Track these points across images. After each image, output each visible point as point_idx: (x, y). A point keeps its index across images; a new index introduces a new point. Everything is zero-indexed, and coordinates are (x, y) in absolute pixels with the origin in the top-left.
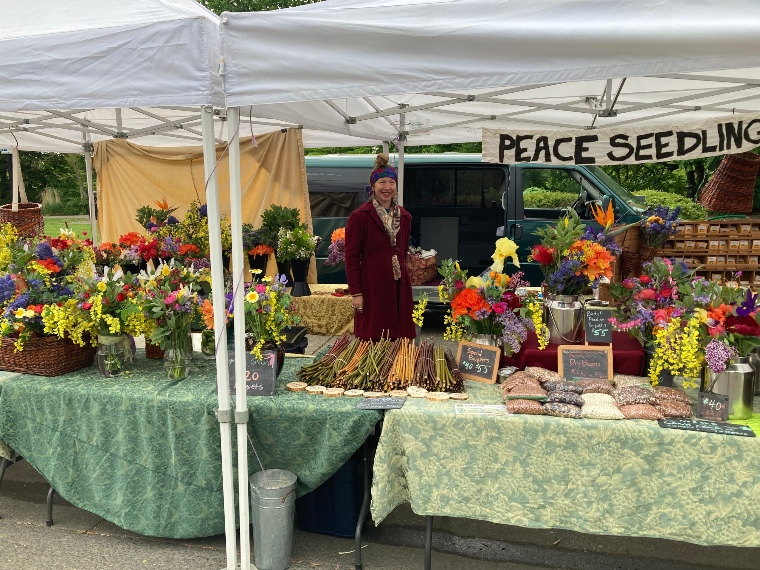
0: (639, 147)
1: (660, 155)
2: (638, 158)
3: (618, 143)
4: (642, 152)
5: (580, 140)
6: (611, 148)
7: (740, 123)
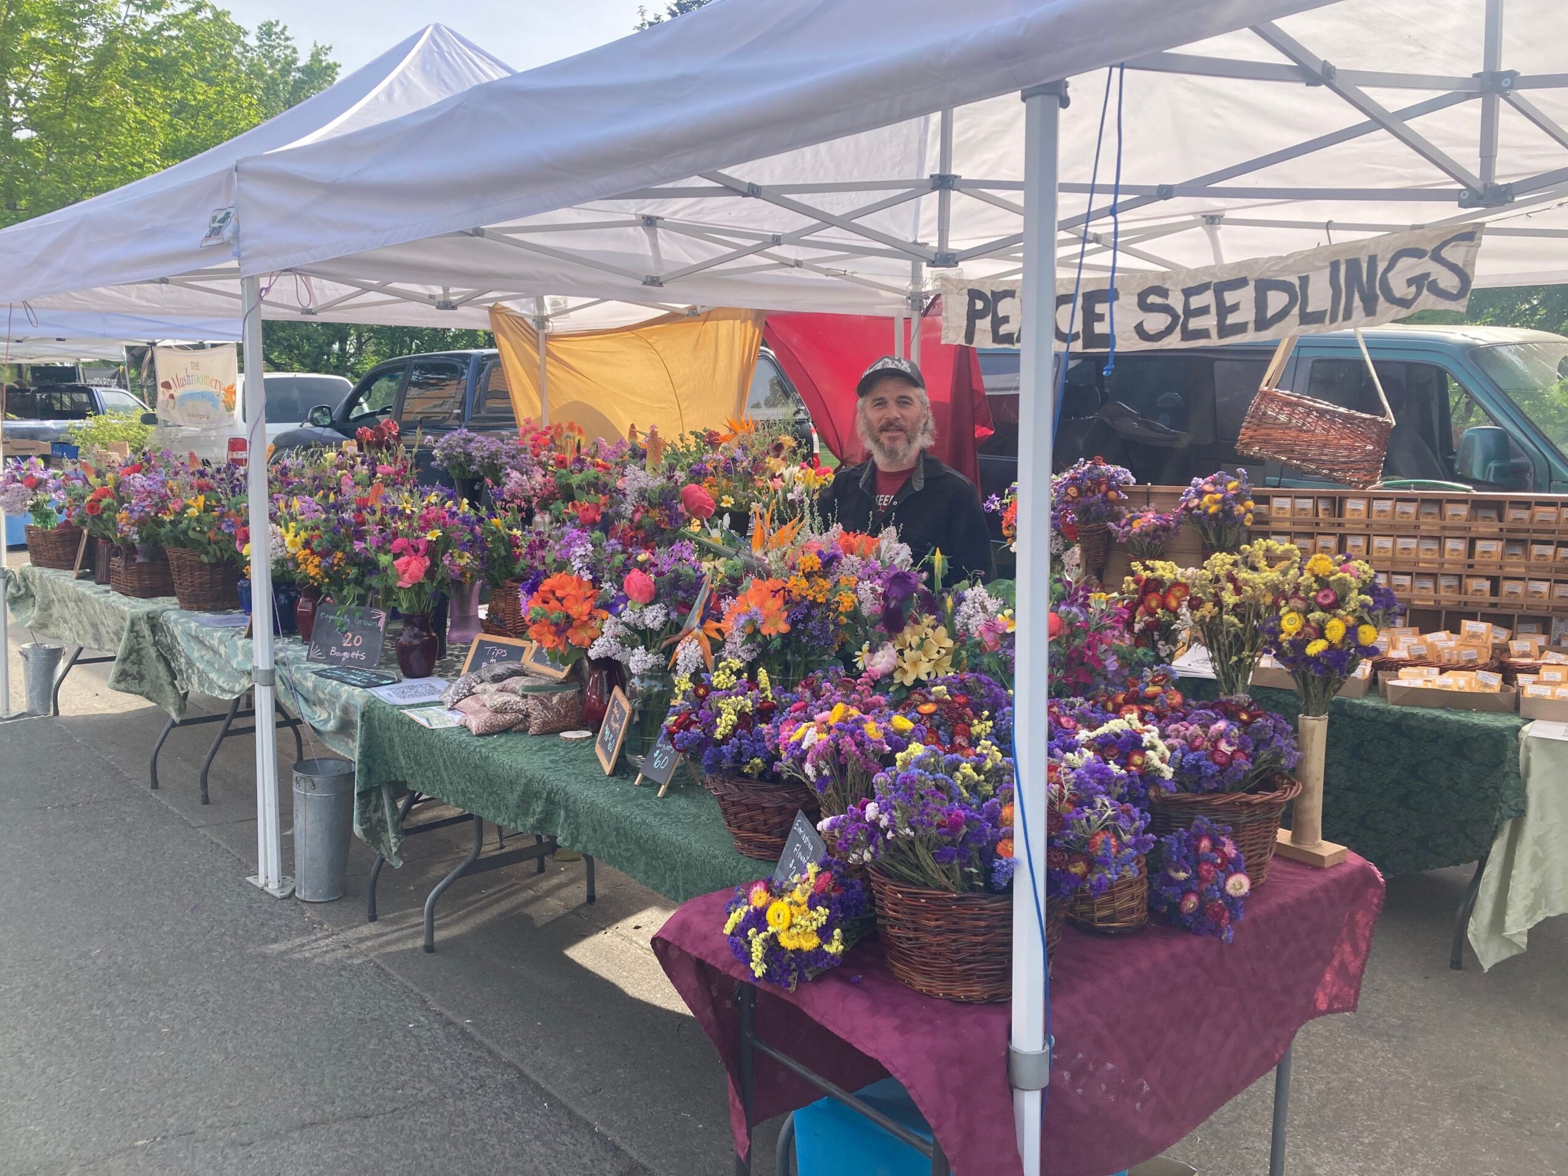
0: (1189, 313)
1: (1224, 330)
2: (1187, 335)
3: (1152, 304)
4: (1194, 324)
5: (1092, 298)
6: (1140, 316)
7: (1373, 260)
